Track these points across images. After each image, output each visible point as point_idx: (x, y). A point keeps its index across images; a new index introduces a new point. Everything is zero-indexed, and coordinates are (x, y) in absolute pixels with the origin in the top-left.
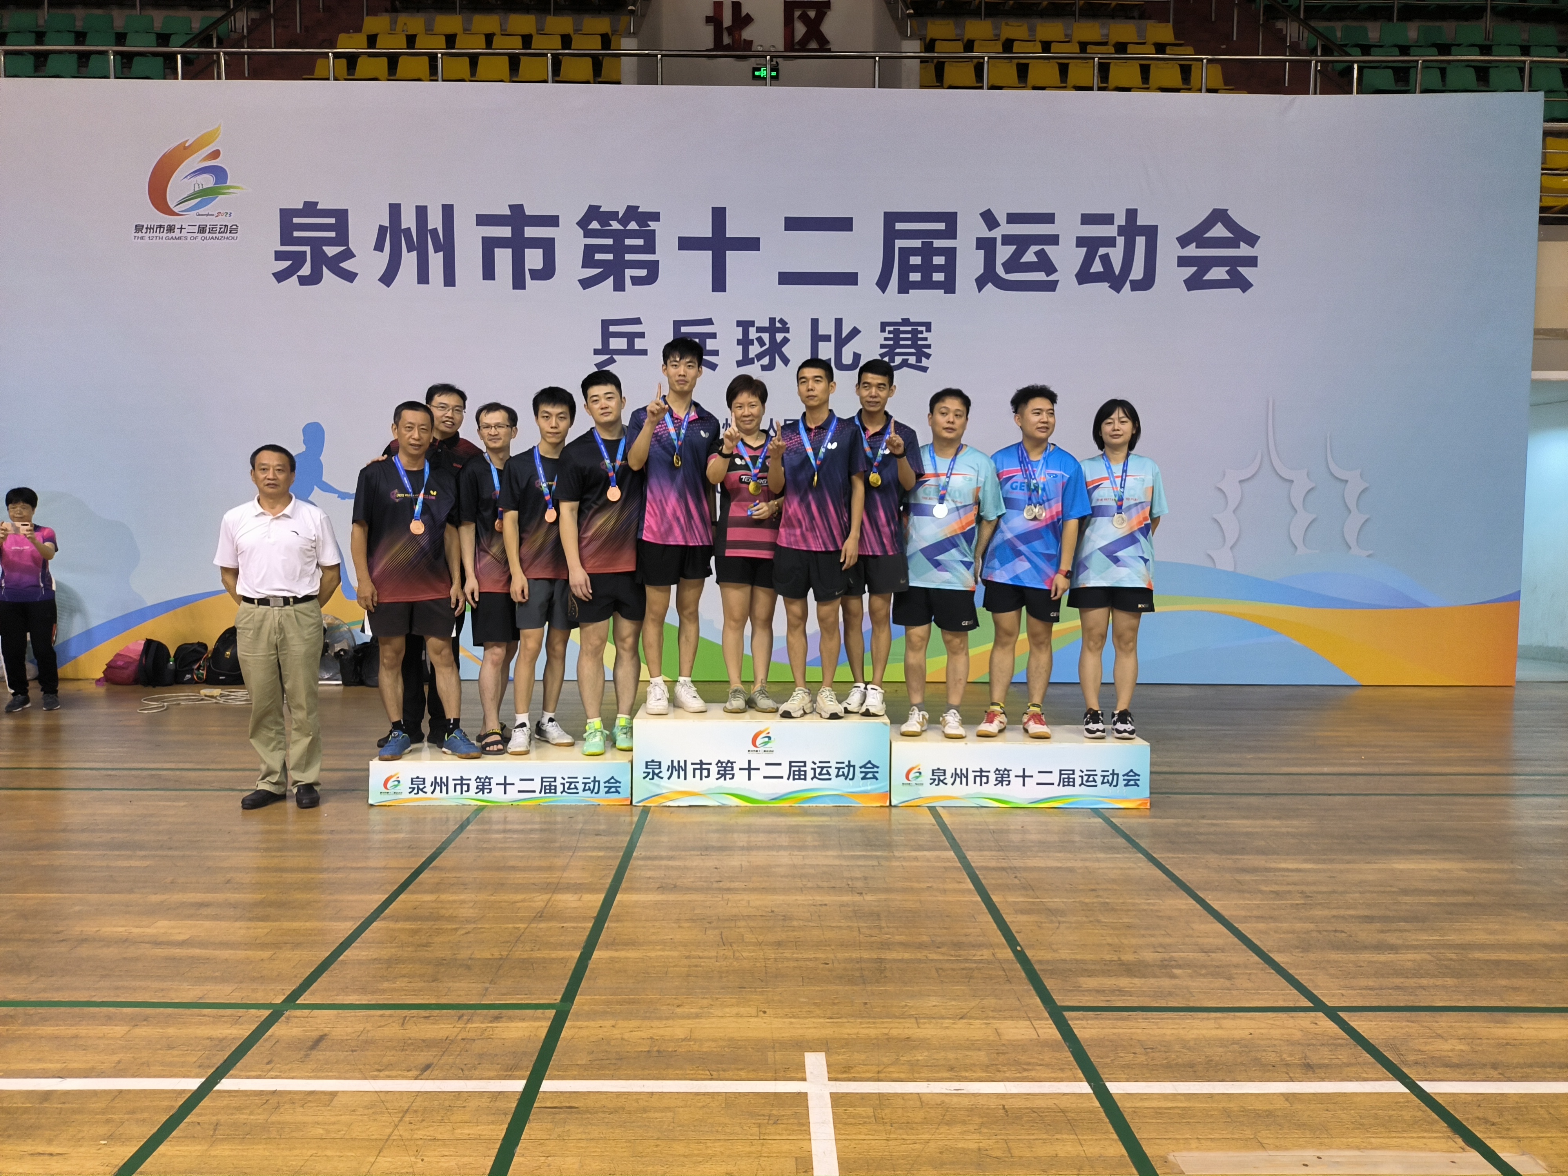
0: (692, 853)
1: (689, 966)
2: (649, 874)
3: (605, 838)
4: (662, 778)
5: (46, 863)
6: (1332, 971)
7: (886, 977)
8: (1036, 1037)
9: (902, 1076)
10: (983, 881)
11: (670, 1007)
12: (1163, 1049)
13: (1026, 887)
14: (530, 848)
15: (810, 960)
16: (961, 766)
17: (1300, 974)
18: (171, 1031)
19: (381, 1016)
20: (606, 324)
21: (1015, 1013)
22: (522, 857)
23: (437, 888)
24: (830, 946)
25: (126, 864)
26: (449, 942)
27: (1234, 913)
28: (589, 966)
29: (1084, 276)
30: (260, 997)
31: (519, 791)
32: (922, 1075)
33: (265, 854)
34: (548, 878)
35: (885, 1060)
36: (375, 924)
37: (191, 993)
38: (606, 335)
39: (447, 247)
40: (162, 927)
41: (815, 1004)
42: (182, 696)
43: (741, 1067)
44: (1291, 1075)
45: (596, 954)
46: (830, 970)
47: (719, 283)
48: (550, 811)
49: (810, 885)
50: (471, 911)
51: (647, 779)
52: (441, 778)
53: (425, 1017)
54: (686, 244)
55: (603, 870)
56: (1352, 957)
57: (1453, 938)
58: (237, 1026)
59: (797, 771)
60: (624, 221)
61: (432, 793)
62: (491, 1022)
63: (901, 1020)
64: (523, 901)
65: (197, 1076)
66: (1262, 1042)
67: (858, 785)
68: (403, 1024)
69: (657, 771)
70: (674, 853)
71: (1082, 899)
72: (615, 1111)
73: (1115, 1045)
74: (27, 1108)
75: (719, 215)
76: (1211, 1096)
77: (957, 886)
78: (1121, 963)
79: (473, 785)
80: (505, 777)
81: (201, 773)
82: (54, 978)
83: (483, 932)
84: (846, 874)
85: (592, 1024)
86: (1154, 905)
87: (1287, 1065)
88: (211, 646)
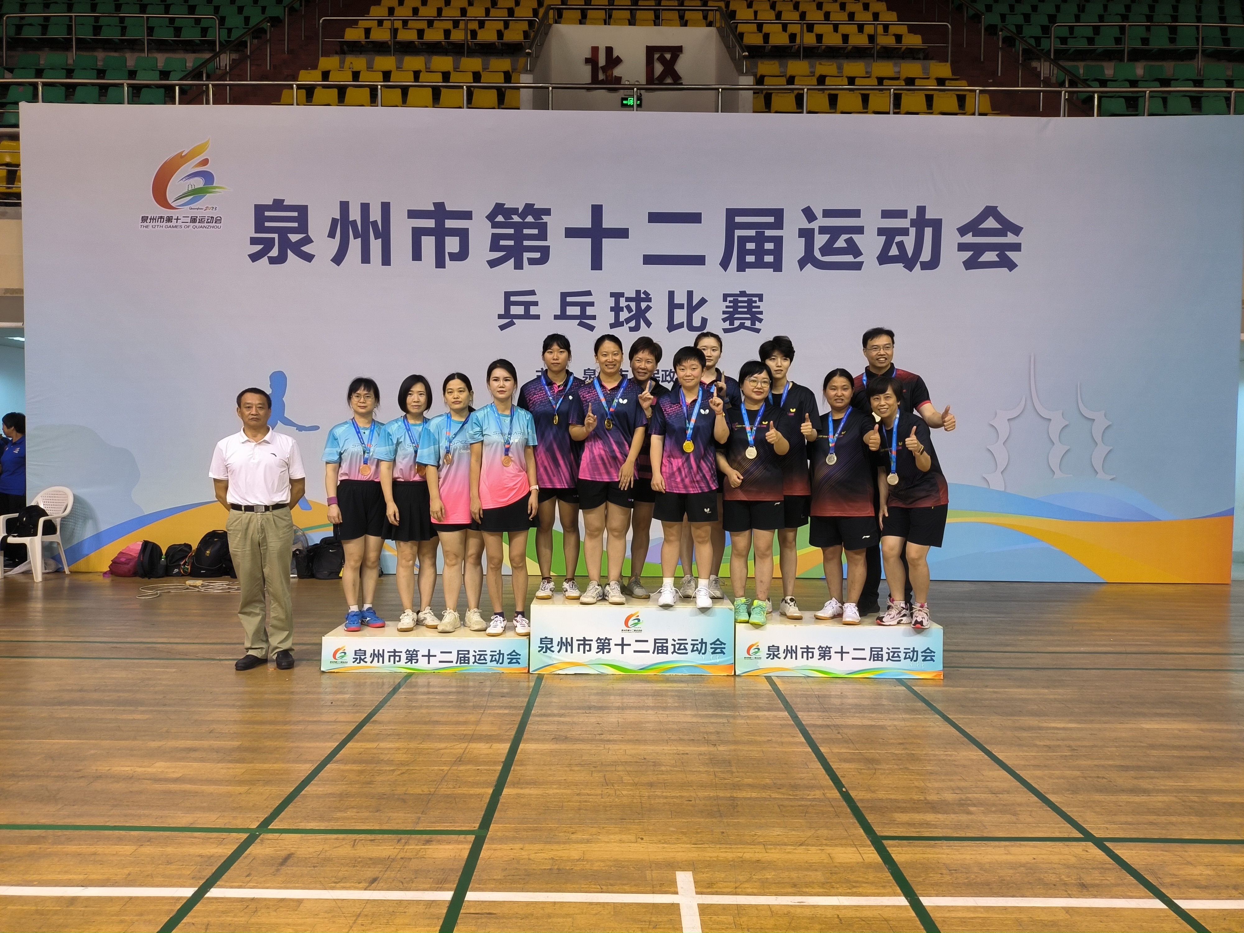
0: (579, 711)
1: (580, 802)
2: (545, 727)
3: (509, 699)
4: (553, 651)
5: (67, 716)
6: (1097, 809)
7: (738, 812)
8: (862, 860)
9: (755, 891)
10: (813, 736)
11: (566, 834)
12: (964, 870)
13: (847, 741)
14: (449, 707)
15: (677, 797)
16: (792, 643)
17: (1071, 811)
18: (170, 850)
19: (337, 839)
20: (508, 295)
21: (844, 842)
22: (444, 713)
23: (376, 738)
24: (692, 786)
25: (130, 717)
26: (388, 780)
27: (1016, 763)
28: (501, 801)
29: (884, 258)
30: (239, 823)
31: (440, 662)
32: (771, 890)
33: (240, 710)
34: (464, 730)
35: (741, 878)
36: (328, 766)
37: (184, 820)
38: (508, 304)
39: (385, 235)
40: (159, 767)
41: (682, 833)
42: (172, 586)
43: (625, 882)
44: (1070, 892)
45: (506, 791)
46: (693, 806)
47: (597, 264)
48: (464, 677)
49: (673, 737)
50: (405, 756)
51: (542, 652)
52: (379, 651)
53: (371, 840)
54: (571, 233)
55: (508, 724)
56: (1113, 798)
57: (1195, 784)
58: (222, 846)
59: (661, 647)
60: (523, 215)
61: (371, 662)
62: (424, 844)
63: (752, 846)
64: (445, 749)
65: (191, 886)
66: (1043, 866)
67: (709, 658)
68: (354, 845)
69: (549, 646)
70: (564, 711)
71: (893, 751)
72: (525, 917)
73: (926, 868)
74: (57, 910)
75: (597, 211)
76: (1005, 908)
77: (791, 739)
78: (928, 802)
79: (404, 656)
80: (429, 650)
81: (187, 646)
82: (75, 807)
83: (415, 773)
84: (702, 729)
85: (504, 846)
86: (951, 756)
87: (1065, 884)
88: (195, 546)
